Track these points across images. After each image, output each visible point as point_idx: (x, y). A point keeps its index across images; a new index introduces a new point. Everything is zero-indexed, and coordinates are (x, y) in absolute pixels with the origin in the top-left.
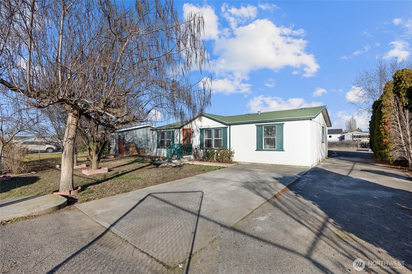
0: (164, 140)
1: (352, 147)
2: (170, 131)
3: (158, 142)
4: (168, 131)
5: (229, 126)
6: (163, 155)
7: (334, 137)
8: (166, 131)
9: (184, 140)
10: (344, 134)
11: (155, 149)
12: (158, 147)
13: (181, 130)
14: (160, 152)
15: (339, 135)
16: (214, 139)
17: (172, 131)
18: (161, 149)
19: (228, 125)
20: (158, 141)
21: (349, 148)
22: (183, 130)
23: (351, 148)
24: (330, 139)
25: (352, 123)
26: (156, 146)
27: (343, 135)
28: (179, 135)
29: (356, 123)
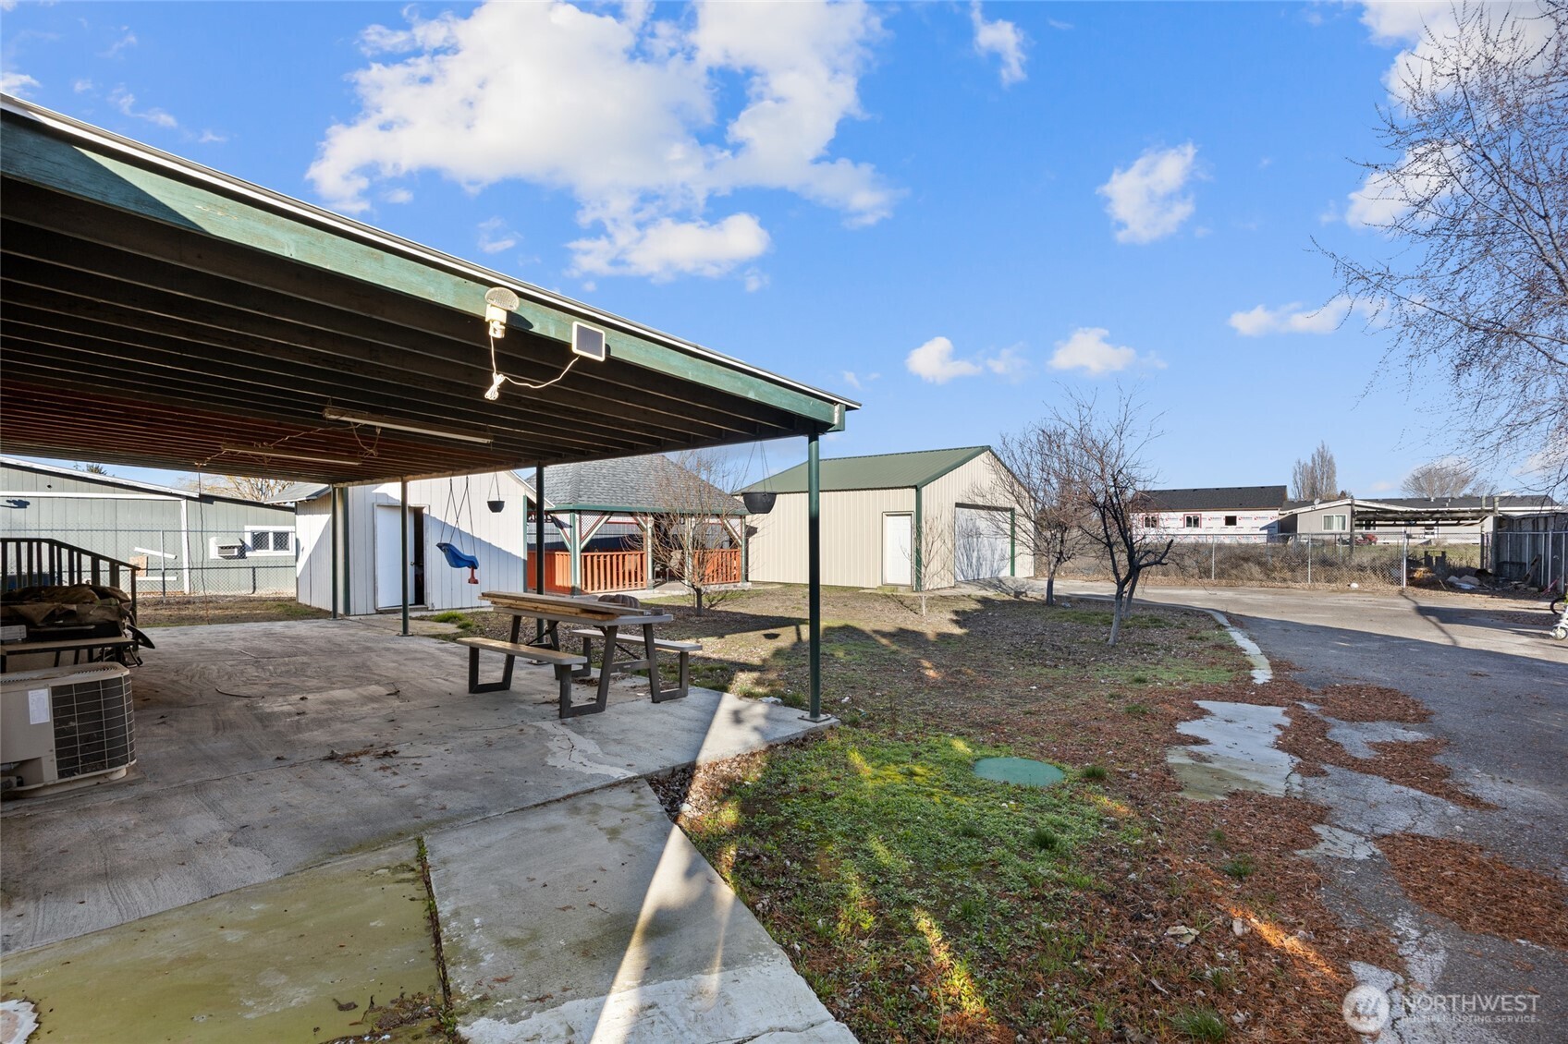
1: (1360, 581)
7: (1248, 521)
10: (1295, 511)
15: (1272, 516)
21: (1340, 585)
23: (1355, 585)
24: (1231, 529)
25: (1318, 473)
27: (1288, 513)
29: (1334, 472)
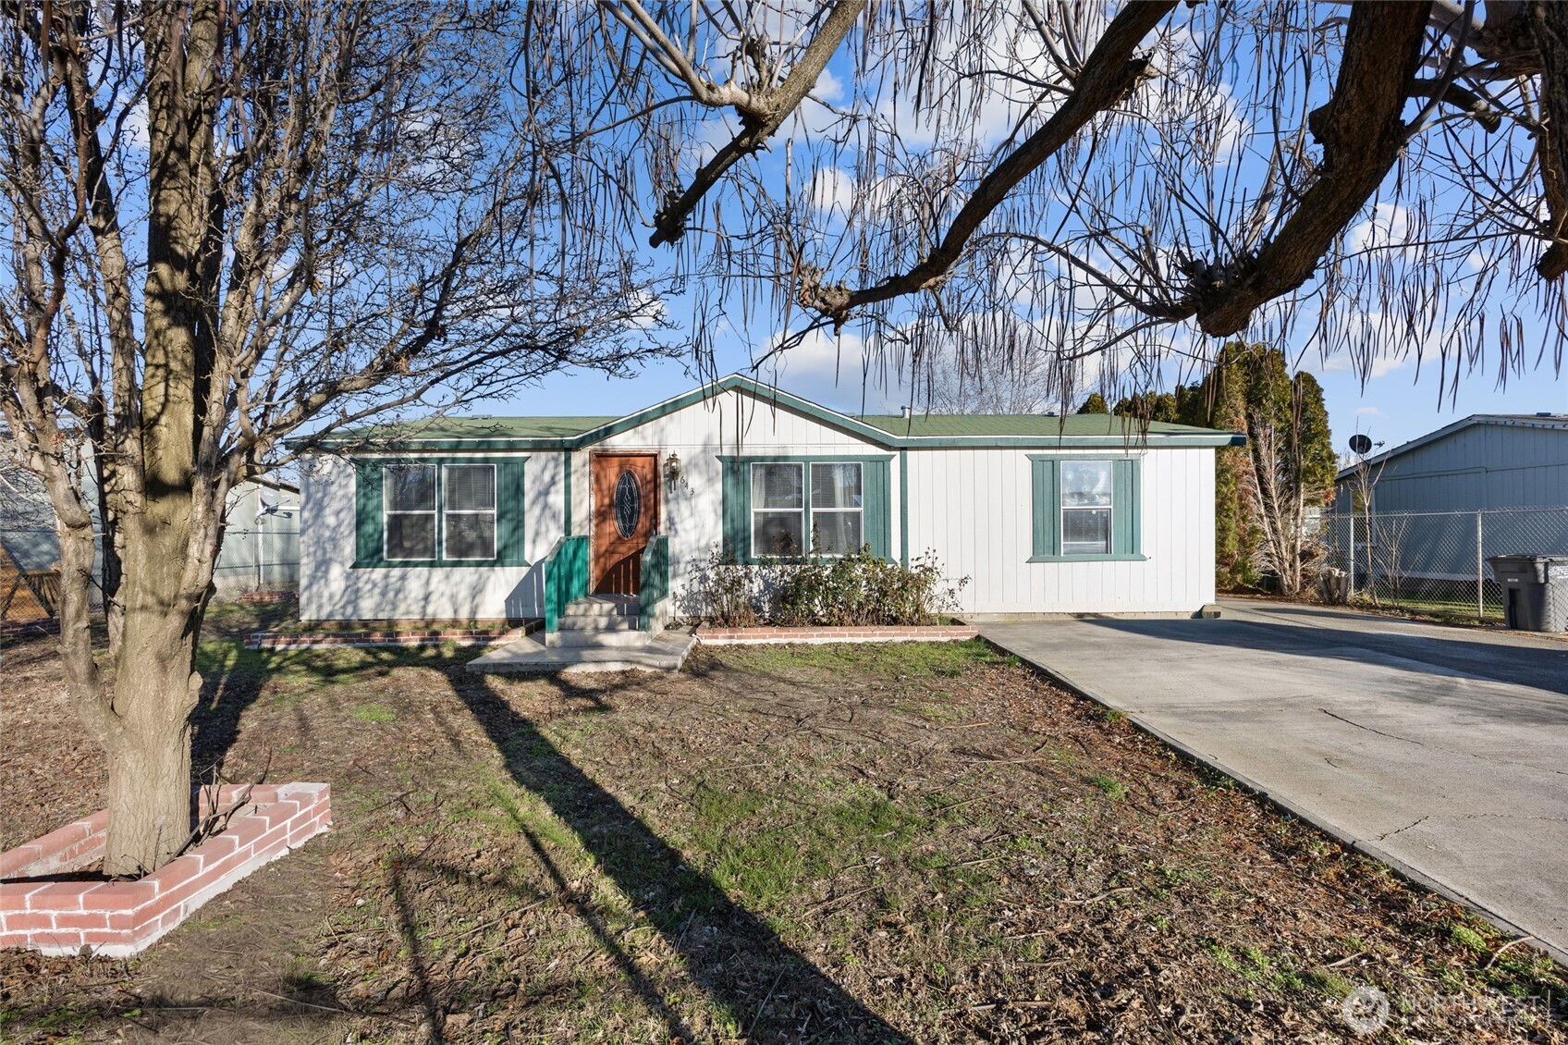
0: (429, 518)
2: (486, 460)
3: (369, 528)
4: (471, 460)
5: (898, 453)
6: (416, 608)
8: (454, 460)
9: (601, 516)
11: (336, 572)
12: (368, 556)
13: (579, 458)
14: (391, 594)
16: (812, 510)
17: (507, 462)
18: (396, 572)
19: (896, 449)
20: (362, 519)
22: (601, 457)
26: (349, 547)
28: (561, 485)
